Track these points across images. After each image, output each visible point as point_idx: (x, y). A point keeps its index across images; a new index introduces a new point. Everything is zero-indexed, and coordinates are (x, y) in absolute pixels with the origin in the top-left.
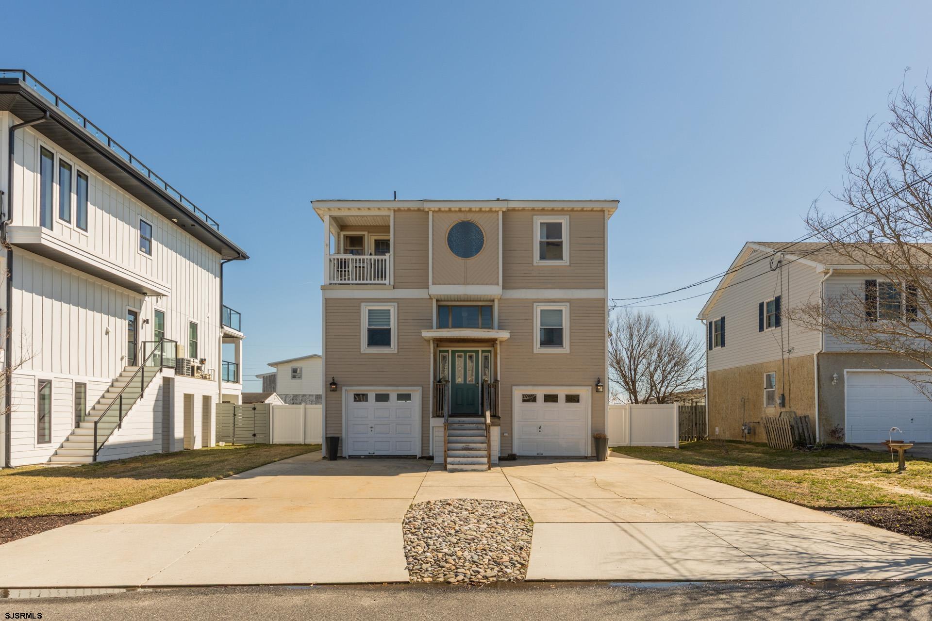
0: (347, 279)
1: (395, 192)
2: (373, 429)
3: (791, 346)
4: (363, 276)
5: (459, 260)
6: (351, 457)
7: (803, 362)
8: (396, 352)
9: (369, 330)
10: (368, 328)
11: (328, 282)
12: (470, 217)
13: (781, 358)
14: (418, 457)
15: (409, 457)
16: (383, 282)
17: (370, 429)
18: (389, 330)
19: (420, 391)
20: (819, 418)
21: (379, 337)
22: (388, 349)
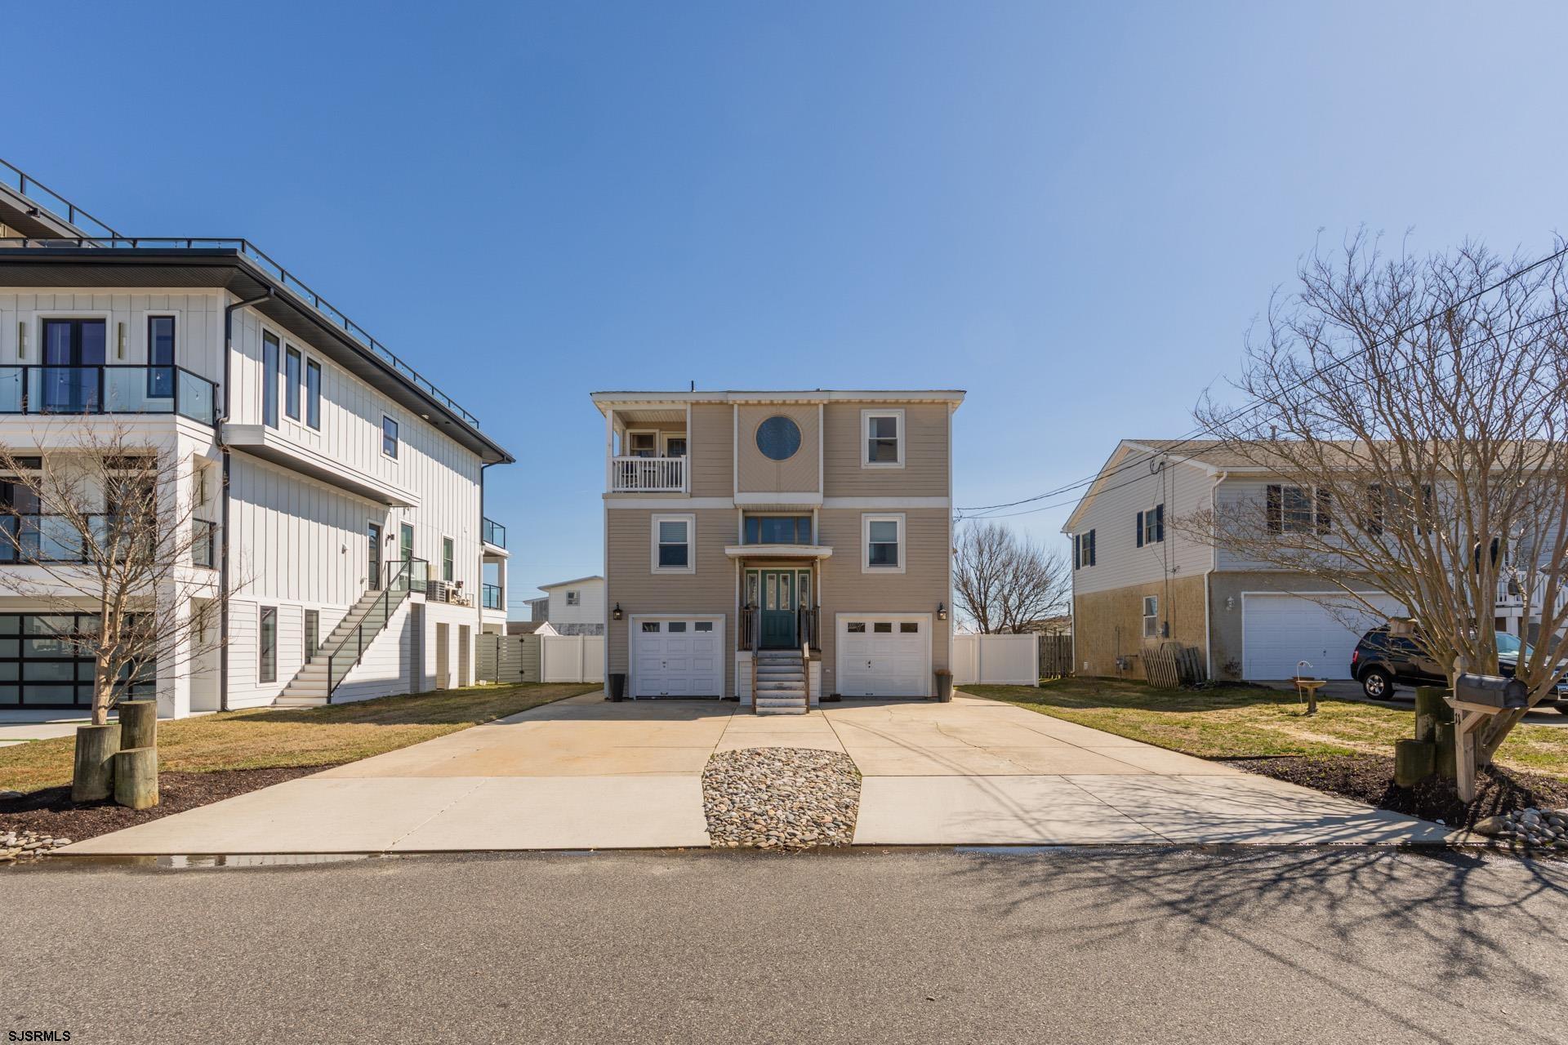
0: (634, 486)
1: (693, 382)
2: (665, 665)
3: (1176, 564)
4: (654, 482)
5: (771, 463)
6: (639, 698)
7: (1190, 583)
8: (694, 572)
9: (661, 547)
10: (660, 544)
11: (611, 489)
12: (784, 412)
13: (1163, 578)
14: (721, 698)
15: (710, 698)
16: (678, 489)
17: (662, 665)
18: (685, 547)
19: (724, 620)
20: (1210, 651)
21: (673, 555)
22: (685, 569)
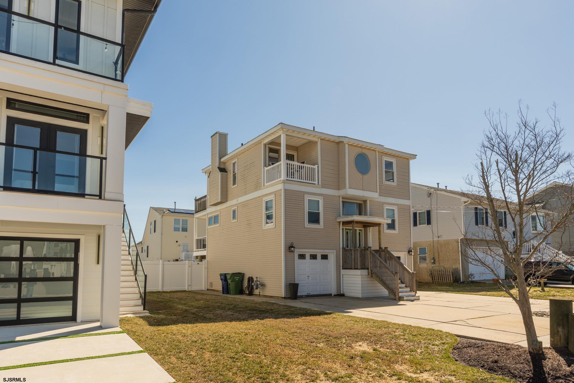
0: (293, 177)
1: (314, 127)
2: (309, 278)
3: (439, 235)
4: (302, 178)
5: (360, 175)
8: (323, 228)
9: (309, 212)
10: (308, 211)
11: (286, 178)
12: (364, 151)
13: (432, 240)
14: (333, 295)
15: (328, 295)
16: (314, 182)
17: (307, 278)
18: (318, 214)
19: (335, 253)
20: (462, 269)
21: (314, 218)
22: (318, 225)
